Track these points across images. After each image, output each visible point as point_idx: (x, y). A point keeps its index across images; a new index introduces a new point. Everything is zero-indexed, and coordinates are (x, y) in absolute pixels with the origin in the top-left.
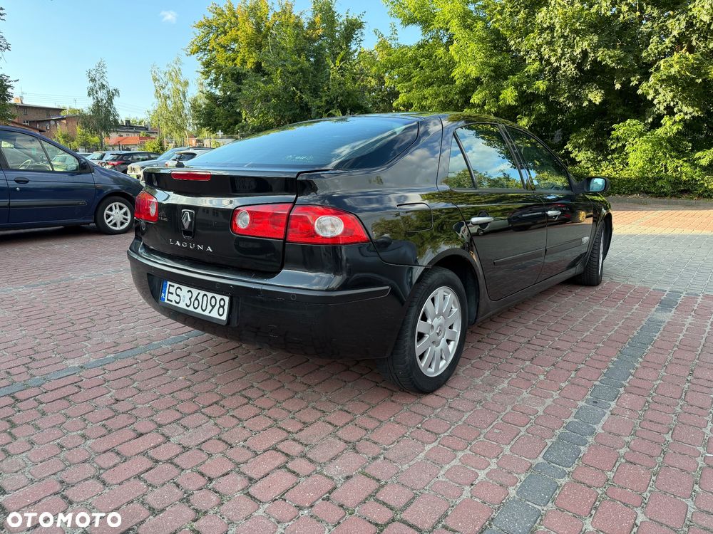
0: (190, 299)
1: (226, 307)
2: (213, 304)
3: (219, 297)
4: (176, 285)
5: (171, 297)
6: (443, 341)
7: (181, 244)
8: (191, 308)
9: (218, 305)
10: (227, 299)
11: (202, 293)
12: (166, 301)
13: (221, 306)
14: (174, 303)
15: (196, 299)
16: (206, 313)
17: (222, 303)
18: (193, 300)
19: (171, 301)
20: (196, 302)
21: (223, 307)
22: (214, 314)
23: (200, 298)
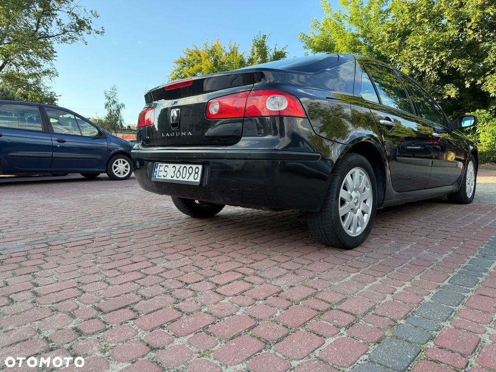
0: (174, 172)
1: (200, 173)
2: (190, 172)
3: (194, 166)
4: (164, 165)
5: (161, 174)
6: (359, 211)
7: (170, 134)
8: (175, 178)
9: (194, 172)
10: (200, 167)
11: (183, 166)
12: (157, 177)
13: (196, 173)
14: (163, 178)
15: (179, 171)
16: (186, 179)
17: (197, 170)
18: (176, 172)
19: (160, 176)
20: (179, 173)
21: (197, 173)
22: (191, 179)
23: (181, 170)
